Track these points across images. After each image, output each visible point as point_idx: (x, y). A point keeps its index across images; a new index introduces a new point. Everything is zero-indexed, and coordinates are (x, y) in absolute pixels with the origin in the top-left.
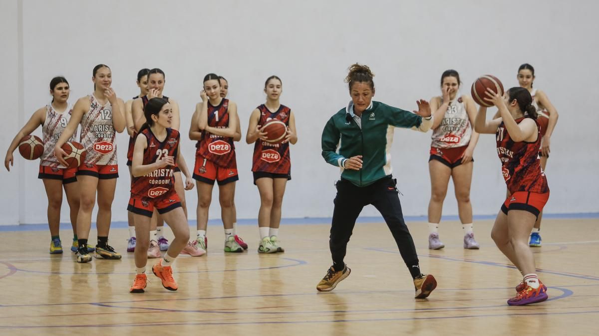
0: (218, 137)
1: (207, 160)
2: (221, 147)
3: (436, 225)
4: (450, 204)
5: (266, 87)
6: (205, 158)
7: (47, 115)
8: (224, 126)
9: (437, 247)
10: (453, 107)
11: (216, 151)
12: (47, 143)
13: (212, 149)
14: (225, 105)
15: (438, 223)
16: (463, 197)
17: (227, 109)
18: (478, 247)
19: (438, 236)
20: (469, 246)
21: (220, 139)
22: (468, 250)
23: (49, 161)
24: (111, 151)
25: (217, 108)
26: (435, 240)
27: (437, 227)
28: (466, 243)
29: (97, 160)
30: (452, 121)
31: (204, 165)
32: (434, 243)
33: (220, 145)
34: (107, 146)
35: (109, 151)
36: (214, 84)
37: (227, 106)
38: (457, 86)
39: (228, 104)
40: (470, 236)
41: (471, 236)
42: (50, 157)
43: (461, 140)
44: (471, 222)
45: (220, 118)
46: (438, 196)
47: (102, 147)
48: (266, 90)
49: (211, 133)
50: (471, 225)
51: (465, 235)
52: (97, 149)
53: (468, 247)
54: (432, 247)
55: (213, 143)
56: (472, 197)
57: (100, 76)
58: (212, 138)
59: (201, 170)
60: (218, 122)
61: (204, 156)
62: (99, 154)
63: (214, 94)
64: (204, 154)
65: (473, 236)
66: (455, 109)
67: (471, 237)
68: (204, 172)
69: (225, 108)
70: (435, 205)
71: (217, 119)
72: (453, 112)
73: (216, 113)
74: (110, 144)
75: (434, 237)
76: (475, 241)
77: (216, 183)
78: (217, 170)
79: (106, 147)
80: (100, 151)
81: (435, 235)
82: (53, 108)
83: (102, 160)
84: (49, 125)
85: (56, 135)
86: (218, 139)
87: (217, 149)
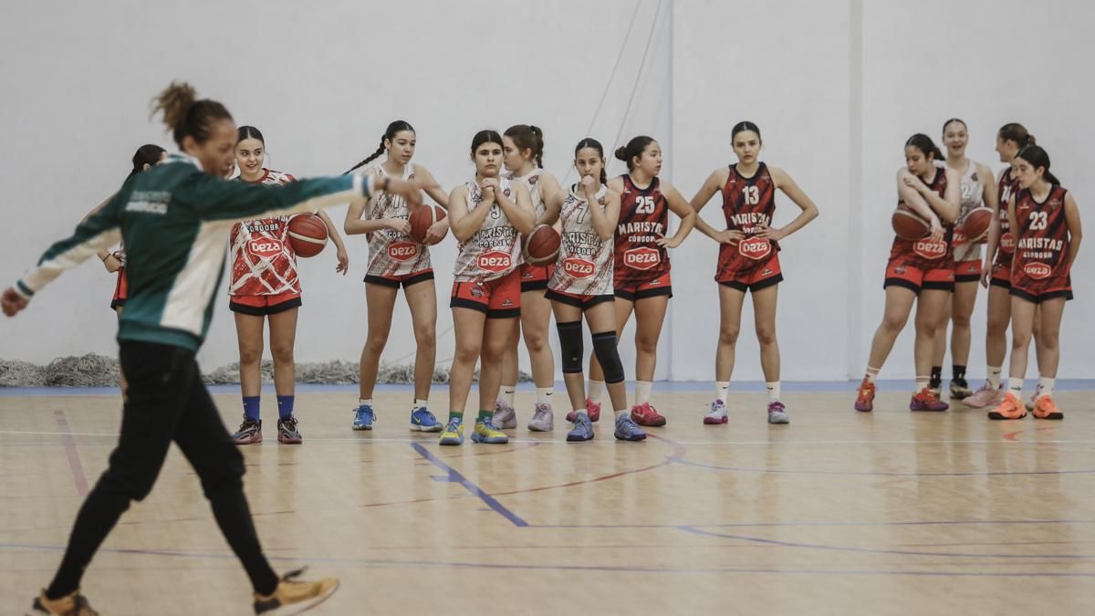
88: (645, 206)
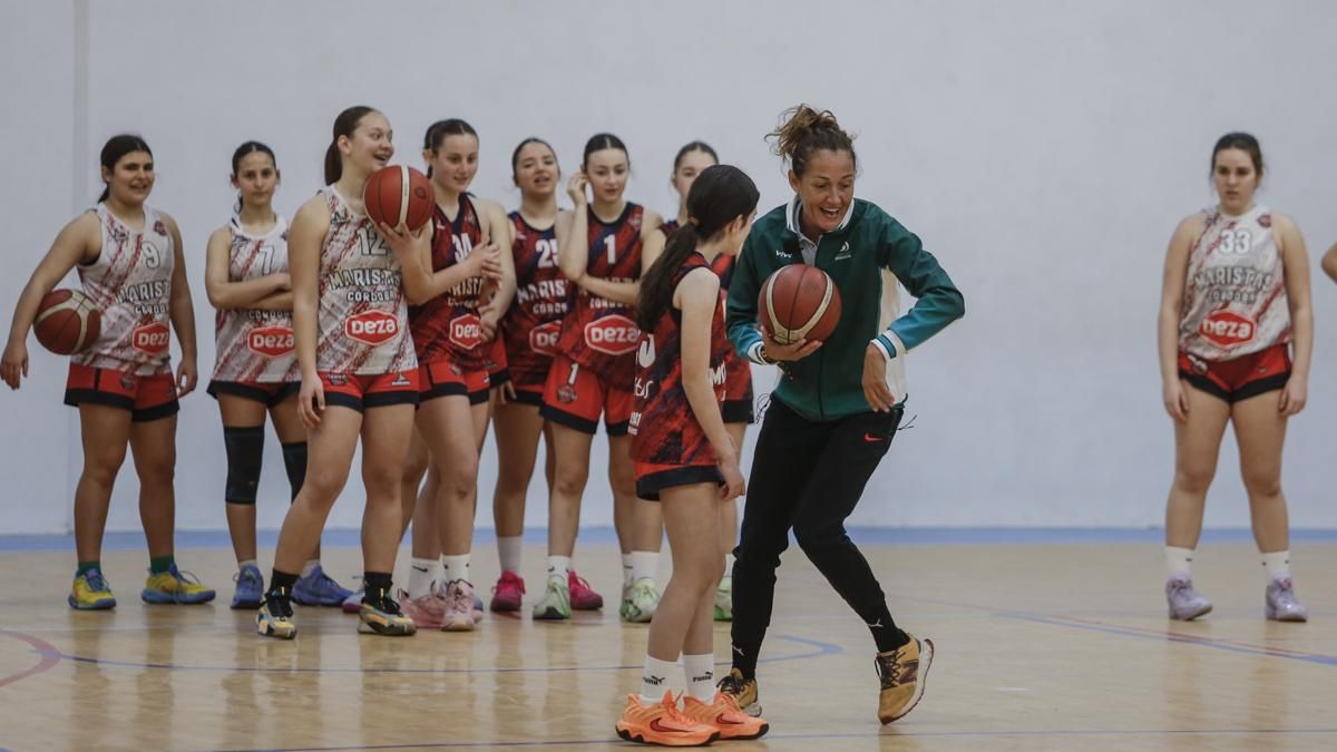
0: (613, 305)
1: (581, 366)
2: (618, 334)
3: (1186, 552)
4: (1227, 502)
5: (676, 172)
6: (574, 362)
7: (105, 234)
8: (629, 276)
9: (1189, 616)
10: (1240, 234)
11: (604, 343)
12: (108, 311)
13: (594, 339)
14: (634, 222)
15: (1193, 547)
16: (1262, 484)
17: (639, 233)
18: (1304, 616)
19: (1189, 582)
20: (1280, 614)
21: (616, 311)
22: (1274, 622)
23: (117, 359)
24: (391, 335)
25: (614, 228)
26: (1183, 595)
27: (1189, 560)
28: (1272, 605)
29: (359, 363)
30: (1233, 276)
31: (572, 381)
32: (1184, 604)
33: (615, 327)
34: (382, 322)
35: (387, 336)
36: (616, 163)
37: (639, 225)
38: (1251, 176)
39: (640, 218)
40: (1283, 587)
41: (1285, 586)
42: (121, 347)
43: (1260, 330)
44: (1285, 549)
45: (620, 256)
46: (1194, 479)
47: (369, 326)
48: (675, 182)
49: (593, 295)
50: (1285, 555)
51: (1269, 582)
52: (354, 331)
53: (1275, 616)
54: (1179, 613)
55: (598, 322)
56: (1287, 482)
57: (372, 135)
58: (596, 309)
59: (562, 393)
60: (614, 266)
61: (574, 357)
62: (363, 345)
63: (616, 187)
64: (573, 350)
65: (1289, 585)
66: (1246, 241)
67: (1284, 590)
68: (571, 401)
69: (632, 228)
70: (1186, 500)
71: (612, 258)
72: (1238, 248)
73: (610, 241)
74: (389, 317)
75: (1178, 587)
76: (1295, 602)
77: (602, 426)
78: (606, 393)
79: (378, 326)
80: (364, 336)
81: (1181, 582)
82: (115, 218)
83: (371, 361)
84: (114, 261)
85: (132, 290)
86: (609, 311)
87: (608, 340)
88: (551, 255)
